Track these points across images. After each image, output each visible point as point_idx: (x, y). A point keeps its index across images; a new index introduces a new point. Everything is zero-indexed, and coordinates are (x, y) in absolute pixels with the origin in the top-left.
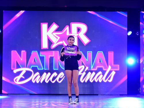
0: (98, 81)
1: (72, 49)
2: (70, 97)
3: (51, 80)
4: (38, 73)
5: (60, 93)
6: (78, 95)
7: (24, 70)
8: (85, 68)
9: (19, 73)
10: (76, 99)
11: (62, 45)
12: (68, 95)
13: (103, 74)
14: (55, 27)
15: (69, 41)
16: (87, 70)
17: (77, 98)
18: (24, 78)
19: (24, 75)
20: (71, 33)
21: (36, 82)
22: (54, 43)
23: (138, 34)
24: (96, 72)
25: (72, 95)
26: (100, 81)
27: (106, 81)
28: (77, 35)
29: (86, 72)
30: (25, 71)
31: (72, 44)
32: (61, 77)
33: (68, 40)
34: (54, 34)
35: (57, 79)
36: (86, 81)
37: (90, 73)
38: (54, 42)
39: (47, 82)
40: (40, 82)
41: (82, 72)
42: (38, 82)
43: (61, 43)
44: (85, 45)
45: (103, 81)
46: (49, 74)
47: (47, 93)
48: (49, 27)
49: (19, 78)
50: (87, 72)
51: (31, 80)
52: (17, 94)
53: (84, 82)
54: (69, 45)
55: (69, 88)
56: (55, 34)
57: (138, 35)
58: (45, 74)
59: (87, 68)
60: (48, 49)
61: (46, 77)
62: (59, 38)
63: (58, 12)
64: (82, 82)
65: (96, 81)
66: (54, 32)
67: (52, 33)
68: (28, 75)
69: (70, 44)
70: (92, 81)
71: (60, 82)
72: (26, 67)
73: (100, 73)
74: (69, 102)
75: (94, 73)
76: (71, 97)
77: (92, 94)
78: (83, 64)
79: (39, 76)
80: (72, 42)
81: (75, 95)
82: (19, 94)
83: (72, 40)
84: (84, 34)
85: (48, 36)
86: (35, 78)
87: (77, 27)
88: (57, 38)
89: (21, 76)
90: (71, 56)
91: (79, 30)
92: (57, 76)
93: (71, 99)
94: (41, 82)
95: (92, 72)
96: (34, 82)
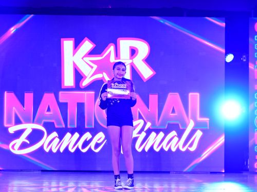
0: (170, 149)
1: (122, 86)
2: (116, 177)
3: (80, 148)
4: (55, 134)
5: (99, 169)
6: (132, 173)
7: (29, 128)
8: (145, 124)
9: (19, 134)
10: (128, 181)
11: (101, 81)
12: (113, 172)
13: (180, 136)
14: (87, 46)
15: (116, 71)
16: (149, 129)
17: (130, 179)
18: (28, 142)
19: (28, 138)
20: (119, 59)
21: (51, 150)
22: (86, 77)
23: (244, 58)
24: (166, 132)
25: (121, 172)
26: (174, 150)
27: (184, 150)
28: (131, 61)
29: (146, 132)
30: (31, 131)
31: (121, 77)
32: (99, 142)
33: (114, 69)
34: (85, 59)
35: (92, 145)
36: (147, 149)
37: (153, 134)
38: (86, 74)
39: (72, 150)
40: (59, 150)
41: (140, 132)
42: (54, 151)
43: (99, 76)
44: (145, 81)
45: (178, 149)
46: (77, 135)
47: (74, 169)
48: (77, 46)
49: (18, 142)
50: (149, 132)
51: (42, 148)
52: (18, 171)
53: (144, 150)
54: (116, 79)
55: (114, 158)
56: (88, 59)
57: (245, 60)
58: (68, 135)
59: (149, 125)
60: (74, 87)
61: (71, 142)
62: (95, 67)
63: (95, 17)
64: (140, 150)
65: (166, 149)
66: (85, 56)
67: (83, 58)
68: (35, 136)
69: (118, 77)
70: (157, 150)
71: (97, 151)
72: (33, 123)
73: (174, 133)
74: (115, 186)
75: (161, 134)
76: (119, 176)
77: (158, 170)
78: (140, 117)
79: (57, 140)
80: (122, 72)
81: (126, 172)
82: (21, 171)
83: (121, 69)
84: (143, 60)
85: (74, 65)
86: (51, 143)
87: (130, 47)
88: (92, 67)
89: (23, 138)
90: (119, 100)
91: (133, 52)
92: (91, 140)
93: (118, 180)
94: (62, 150)
95: (157, 131)
96: (47, 150)
